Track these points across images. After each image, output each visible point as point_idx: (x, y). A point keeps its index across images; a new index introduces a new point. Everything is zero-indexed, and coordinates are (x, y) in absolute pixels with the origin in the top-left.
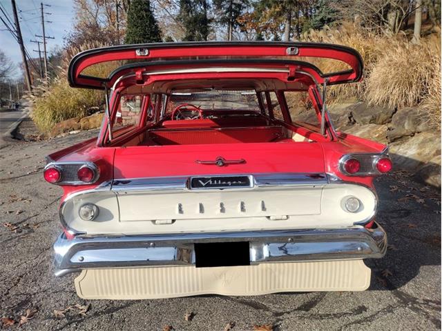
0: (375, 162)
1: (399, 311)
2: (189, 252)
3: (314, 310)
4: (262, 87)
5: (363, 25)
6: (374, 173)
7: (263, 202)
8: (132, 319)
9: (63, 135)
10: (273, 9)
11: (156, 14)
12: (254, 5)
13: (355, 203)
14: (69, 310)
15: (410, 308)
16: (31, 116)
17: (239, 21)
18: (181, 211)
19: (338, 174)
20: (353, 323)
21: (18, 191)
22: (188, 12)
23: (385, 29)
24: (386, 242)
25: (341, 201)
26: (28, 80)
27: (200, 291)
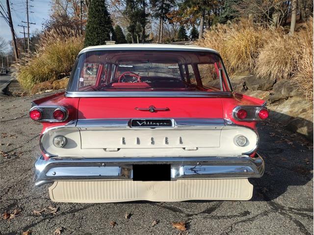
0: (257, 112)
1: (271, 215)
2: (129, 170)
3: (214, 213)
4: (182, 61)
5: (255, 21)
6: (256, 120)
7: (180, 138)
8: (88, 217)
9: (40, 93)
10: (192, 8)
11: (109, 9)
12: (178, 5)
13: (243, 140)
14: (44, 211)
15: (280, 213)
16: (17, 79)
17: (168, 16)
18: (124, 143)
19: (232, 120)
20: (240, 222)
21: (8, 130)
22: (132, 9)
23: (270, 25)
24: (263, 167)
25: (234, 139)
26: (15, 53)
27: (136, 198)
